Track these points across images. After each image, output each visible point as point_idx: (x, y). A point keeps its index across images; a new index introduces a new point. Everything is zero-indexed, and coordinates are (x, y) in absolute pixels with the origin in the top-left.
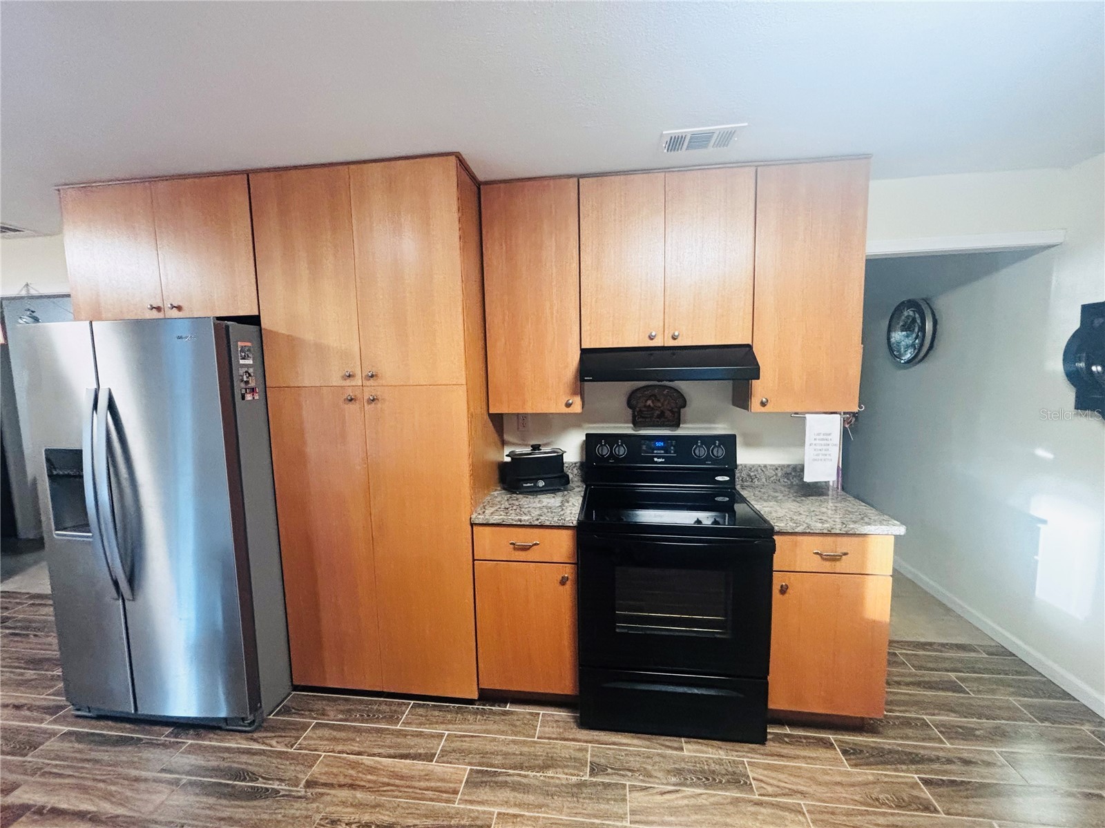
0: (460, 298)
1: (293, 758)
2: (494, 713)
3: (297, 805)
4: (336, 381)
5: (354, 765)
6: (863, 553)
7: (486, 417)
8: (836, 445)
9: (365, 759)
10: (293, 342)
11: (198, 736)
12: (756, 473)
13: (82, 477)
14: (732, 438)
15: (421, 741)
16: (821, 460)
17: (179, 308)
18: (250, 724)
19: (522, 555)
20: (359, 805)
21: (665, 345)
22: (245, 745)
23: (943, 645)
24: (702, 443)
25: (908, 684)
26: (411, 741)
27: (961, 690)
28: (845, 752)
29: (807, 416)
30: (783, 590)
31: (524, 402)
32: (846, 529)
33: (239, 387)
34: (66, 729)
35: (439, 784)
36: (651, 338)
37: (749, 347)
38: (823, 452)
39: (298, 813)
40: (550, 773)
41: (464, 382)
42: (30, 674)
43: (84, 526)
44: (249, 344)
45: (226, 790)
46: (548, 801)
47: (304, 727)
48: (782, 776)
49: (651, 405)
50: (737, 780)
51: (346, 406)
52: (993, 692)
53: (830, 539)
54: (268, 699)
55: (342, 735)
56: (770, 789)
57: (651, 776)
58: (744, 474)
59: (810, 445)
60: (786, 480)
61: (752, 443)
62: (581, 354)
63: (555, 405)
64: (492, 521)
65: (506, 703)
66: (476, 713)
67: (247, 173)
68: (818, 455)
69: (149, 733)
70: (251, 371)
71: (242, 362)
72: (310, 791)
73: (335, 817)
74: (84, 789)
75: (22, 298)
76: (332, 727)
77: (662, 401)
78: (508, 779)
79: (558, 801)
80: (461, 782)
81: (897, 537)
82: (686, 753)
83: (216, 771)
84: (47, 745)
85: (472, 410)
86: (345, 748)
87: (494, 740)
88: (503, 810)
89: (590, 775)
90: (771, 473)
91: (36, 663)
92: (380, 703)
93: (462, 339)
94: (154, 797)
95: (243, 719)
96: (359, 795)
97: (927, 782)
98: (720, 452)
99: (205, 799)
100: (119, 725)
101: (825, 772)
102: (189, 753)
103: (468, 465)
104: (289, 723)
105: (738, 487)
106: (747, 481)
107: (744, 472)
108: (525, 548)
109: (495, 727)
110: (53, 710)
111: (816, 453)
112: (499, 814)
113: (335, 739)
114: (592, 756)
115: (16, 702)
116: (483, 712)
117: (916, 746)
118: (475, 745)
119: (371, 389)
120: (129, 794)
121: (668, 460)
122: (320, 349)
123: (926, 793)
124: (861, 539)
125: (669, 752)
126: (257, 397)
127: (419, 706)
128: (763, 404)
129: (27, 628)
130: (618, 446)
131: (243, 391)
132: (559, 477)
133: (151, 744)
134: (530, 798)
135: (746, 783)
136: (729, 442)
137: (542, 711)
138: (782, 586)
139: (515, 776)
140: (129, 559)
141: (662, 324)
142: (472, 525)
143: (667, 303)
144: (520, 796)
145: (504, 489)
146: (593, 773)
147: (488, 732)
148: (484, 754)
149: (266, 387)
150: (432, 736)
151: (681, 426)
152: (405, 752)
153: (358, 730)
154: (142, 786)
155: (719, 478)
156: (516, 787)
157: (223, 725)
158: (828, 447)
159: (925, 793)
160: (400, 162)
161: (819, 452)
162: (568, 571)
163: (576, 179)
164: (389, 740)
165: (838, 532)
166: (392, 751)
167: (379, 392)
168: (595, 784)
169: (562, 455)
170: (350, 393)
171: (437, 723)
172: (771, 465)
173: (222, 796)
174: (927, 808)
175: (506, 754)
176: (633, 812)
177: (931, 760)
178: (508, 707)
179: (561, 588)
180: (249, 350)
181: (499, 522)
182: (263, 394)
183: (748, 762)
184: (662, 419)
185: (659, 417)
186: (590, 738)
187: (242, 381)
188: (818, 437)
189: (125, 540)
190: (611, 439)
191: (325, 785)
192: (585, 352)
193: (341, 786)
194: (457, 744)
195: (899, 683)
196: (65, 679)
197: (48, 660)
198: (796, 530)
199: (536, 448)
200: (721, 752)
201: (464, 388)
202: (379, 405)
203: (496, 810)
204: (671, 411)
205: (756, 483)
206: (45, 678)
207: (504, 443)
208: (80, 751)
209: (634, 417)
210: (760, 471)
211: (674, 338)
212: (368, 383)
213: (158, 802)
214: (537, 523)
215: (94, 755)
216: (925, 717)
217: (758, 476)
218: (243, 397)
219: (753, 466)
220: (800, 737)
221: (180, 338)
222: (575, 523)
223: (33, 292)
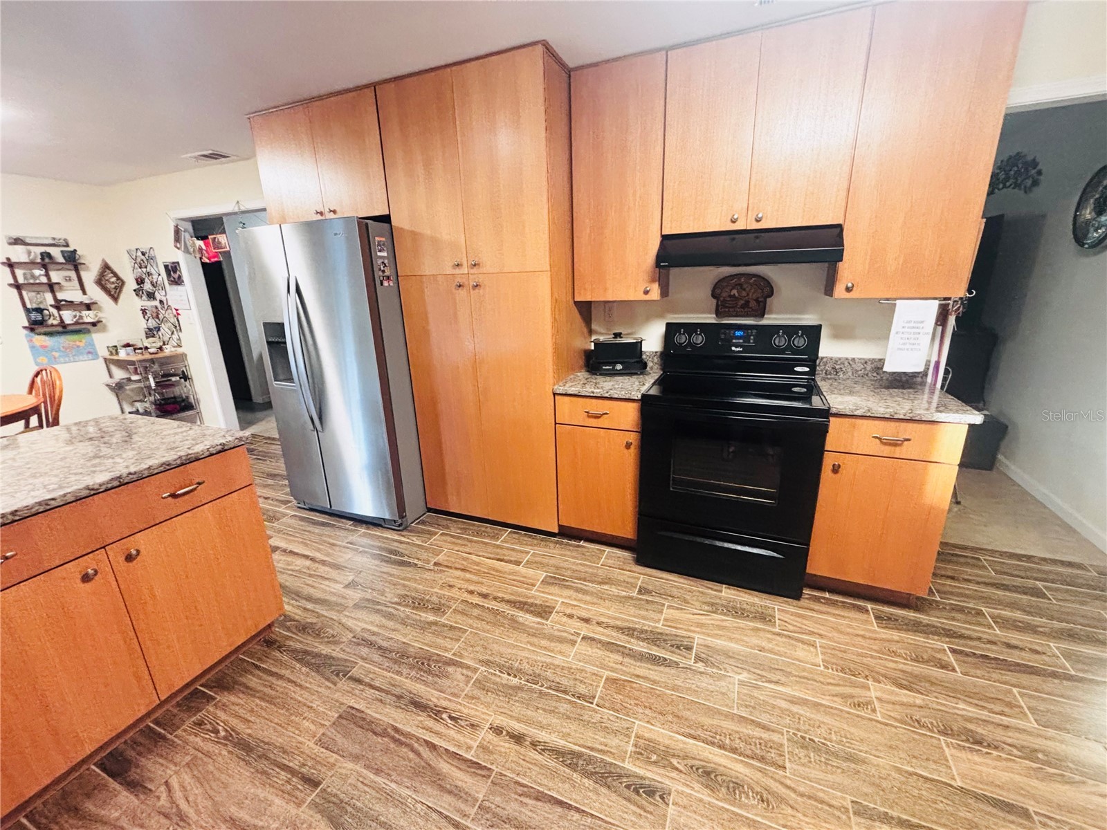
0: (545, 189)
1: (426, 549)
2: (570, 545)
3: (429, 574)
4: (449, 270)
5: (465, 559)
6: (930, 441)
7: (571, 302)
8: (928, 333)
9: (473, 557)
10: (415, 235)
11: (368, 529)
12: (842, 366)
13: (285, 343)
14: (818, 329)
15: (514, 554)
16: (908, 349)
17: (334, 212)
18: (399, 526)
19: (594, 422)
20: (468, 580)
21: (748, 228)
22: (396, 537)
23: (1044, 559)
24: (783, 333)
25: (978, 583)
26: (505, 552)
27: (1044, 596)
28: (877, 618)
29: (898, 302)
30: (836, 469)
31: (605, 290)
32: (911, 415)
33: (378, 274)
34: (293, 513)
35: (522, 579)
36: (734, 222)
37: (839, 227)
38: (912, 341)
39: (428, 578)
40: (606, 587)
41: (548, 268)
42: (270, 482)
43: (291, 379)
44: (384, 239)
45: (387, 559)
46: (601, 602)
47: (436, 533)
48: (805, 622)
49: (737, 295)
50: (764, 617)
51: (457, 292)
52: (1082, 603)
53: (892, 424)
54: (410, 514)
55: (460, 541)
56: (791, 628)
57: (688, 603)
58: (829, 368)
59: (897, 333)
60: (875, 374)
61: (841, 334)
62: (662, 242)
63: (633, 293)
64: (569, 392)
65: (580, 540)
66: (557, 543)
67: (374, 86)
68: (904, 344)
69: (339, 522)
70: (386, 261)
71: (379, 254)
72: (436, 568)
73: (451, 584)
74: (306, 545)
75: (235, 213)
76: (452, 536)
77: (747, 289)
78: (573, 585)
79: (608, 603)
80: (538, 580)
81: (971, 427)
82: (723, 594)
83: (380, 548)
84: (284, 520)
85: (556, 295)
86: (461, 549)
87: (567, 561)
88: (566, 601)
89: (638, 594)
90: (859, 366)
91: (272, 476)
92: (487, 527)
93: (547, 229)
94: (344, 555)
95: (395, 521)
96: (468, 576)
97: (953, 651)
98: (800, 342)
99: (373, 561)
100: (323, 516)
101: (850, 626)
102: (364, 536)
103: (551, 345)
104: (424, 530)
105: (818, 379)
106: (830, 374)
107: (829, 365)
108: (597, 417)
109: (569, 553)
110: (286, 502)
111: (902, 341)
112: (563, 602)
113: (454, 543)
114: (642, 583)
115: (265, 496)
116: (561, 543)
117: (960, 627)
118: (552, 561)
119: (476, 276)
120: (331, 551)
121: (746, 349)
122: (435, 241)
123: (951, 658)
124: (928, 426)
125: (710, 591)
126: (391, 284)
127: (515, 533)
128: (848, 290)
129: (265, 456)
130: (697, 334)
131: (382, 278)
132: (637, 362)
133: (340, 528)
134: (588, 598)
135: (770, 621)
136: (813, 333)
137: (608, 550)
138: (834, 465)
139: (579, 584)
140: (318, 402)
141: (746, 206)
142: (554, 394)
143: (752, 183)
144: (580, 596)
145: (588, 371)
146: (640, 592)
147: (565, 556)
148: (558, 568)
149: (398, 276)
150: (522, 552)
151: (766, 316)
152: (502, 557)
153: (471, 541)
154: (337, 548)
155: (798, 369)
156: (578, 590)
157: (383, 524)
158: (917, 336)
159: (949, 657)
160: (493, 57)
161: (908, 341)
162: (633, 438)
163: (664, 52)
164: (490, 549)
165: (902, 417)
166: (492, 556)
167: (481, 279)
168: (640, 599)
169: (641, 342)
170: (459, 280)
171: (526, 544)
172: (860, 359)
173: (382, 561)
174: (945, 666)
175: (574, 571)
176: (666, 620)
177: (970, 638)
178: (581, 543)
179: (626, 451)
180: (384, 245)
181: (576, 393)
182: (396, 281)
183: (778, 609)
184: (746, 310)
185: (743, 307)
186: (644, 572)
187: (380, 269)
188: (907, 325)
189: (314, 387)
190: (691, 328)
191: (447, 567)
192: (665, 238)
193: (456, 569)
194: (537, 559)
195: (969, 581)
196: (290, 486)
197: (281, 475)
198: (856, 413)
199: (617, 335)
200: (756, 599)
201: (549, 273)
202: (481, 291)
203: (561, 600)
204: (757, 300)
205: (841, 376)
206: (278, 485)
207: (591, 332)
208: (302, 526)
209: (717, 305)
210: (846, 364)
211: (758, 220)
212: (472, 271)
213: (347, 558)
214: (607, 395)
215: (308, 529)
216: (983, 609)
217: (844, 369)
218: (382, 284)
219: (840, 359)
220: (837, 601)
221: (336, 234)
222: (640, 396)
223: (243, 208)
